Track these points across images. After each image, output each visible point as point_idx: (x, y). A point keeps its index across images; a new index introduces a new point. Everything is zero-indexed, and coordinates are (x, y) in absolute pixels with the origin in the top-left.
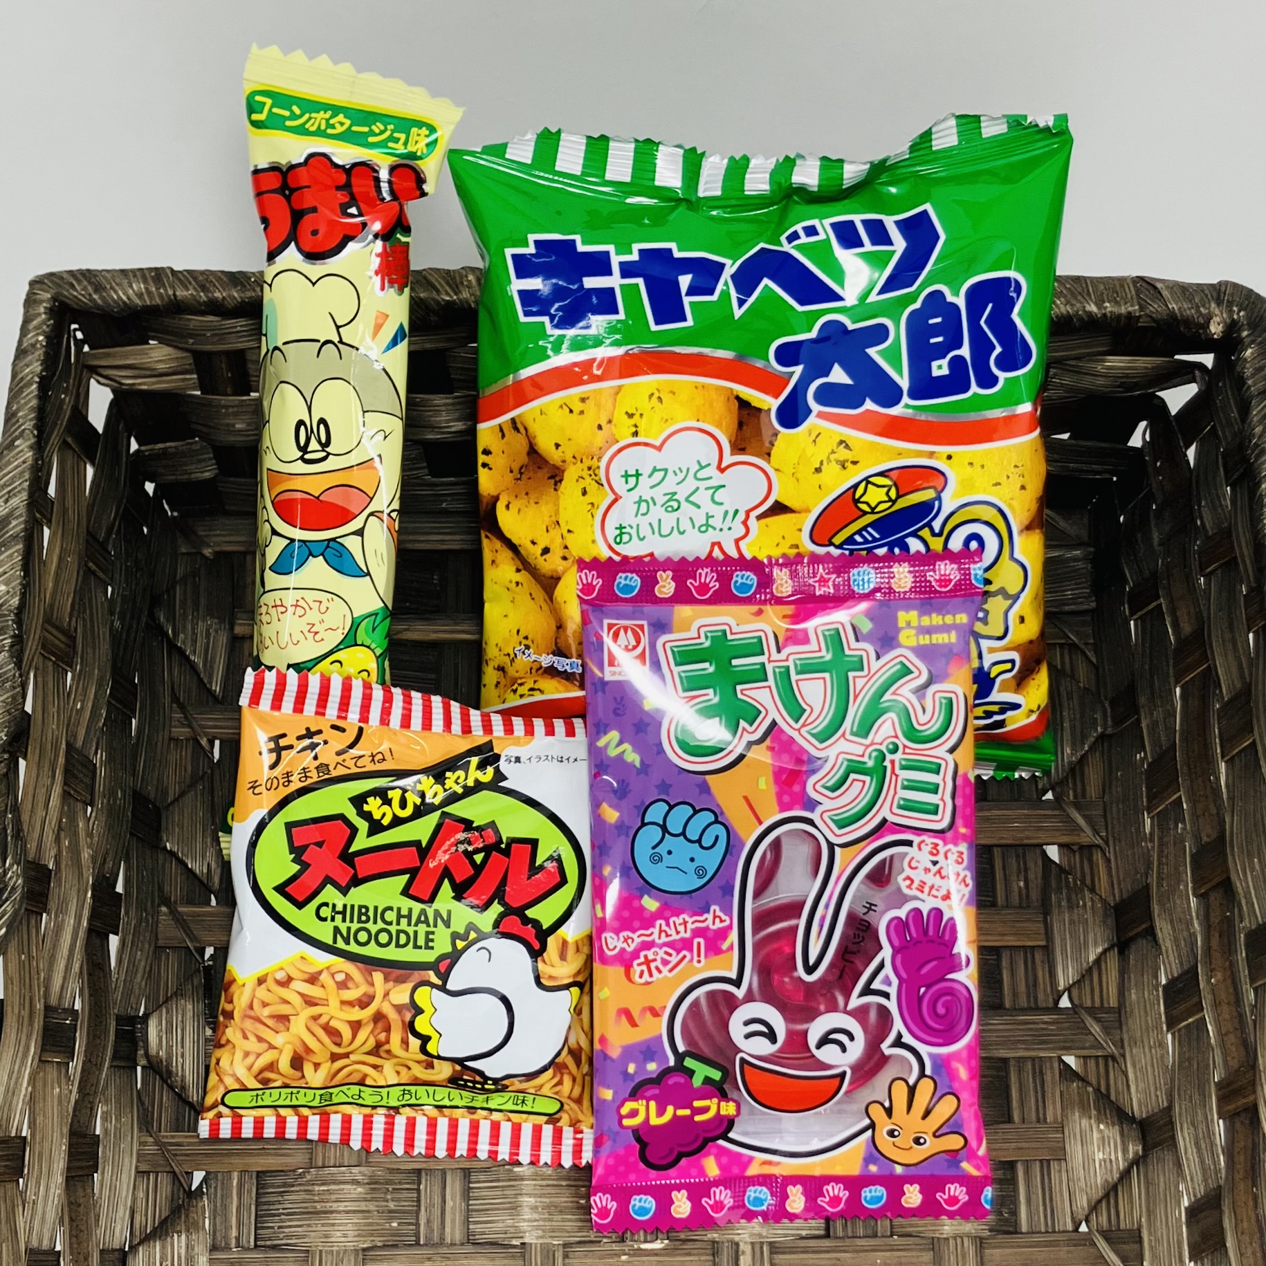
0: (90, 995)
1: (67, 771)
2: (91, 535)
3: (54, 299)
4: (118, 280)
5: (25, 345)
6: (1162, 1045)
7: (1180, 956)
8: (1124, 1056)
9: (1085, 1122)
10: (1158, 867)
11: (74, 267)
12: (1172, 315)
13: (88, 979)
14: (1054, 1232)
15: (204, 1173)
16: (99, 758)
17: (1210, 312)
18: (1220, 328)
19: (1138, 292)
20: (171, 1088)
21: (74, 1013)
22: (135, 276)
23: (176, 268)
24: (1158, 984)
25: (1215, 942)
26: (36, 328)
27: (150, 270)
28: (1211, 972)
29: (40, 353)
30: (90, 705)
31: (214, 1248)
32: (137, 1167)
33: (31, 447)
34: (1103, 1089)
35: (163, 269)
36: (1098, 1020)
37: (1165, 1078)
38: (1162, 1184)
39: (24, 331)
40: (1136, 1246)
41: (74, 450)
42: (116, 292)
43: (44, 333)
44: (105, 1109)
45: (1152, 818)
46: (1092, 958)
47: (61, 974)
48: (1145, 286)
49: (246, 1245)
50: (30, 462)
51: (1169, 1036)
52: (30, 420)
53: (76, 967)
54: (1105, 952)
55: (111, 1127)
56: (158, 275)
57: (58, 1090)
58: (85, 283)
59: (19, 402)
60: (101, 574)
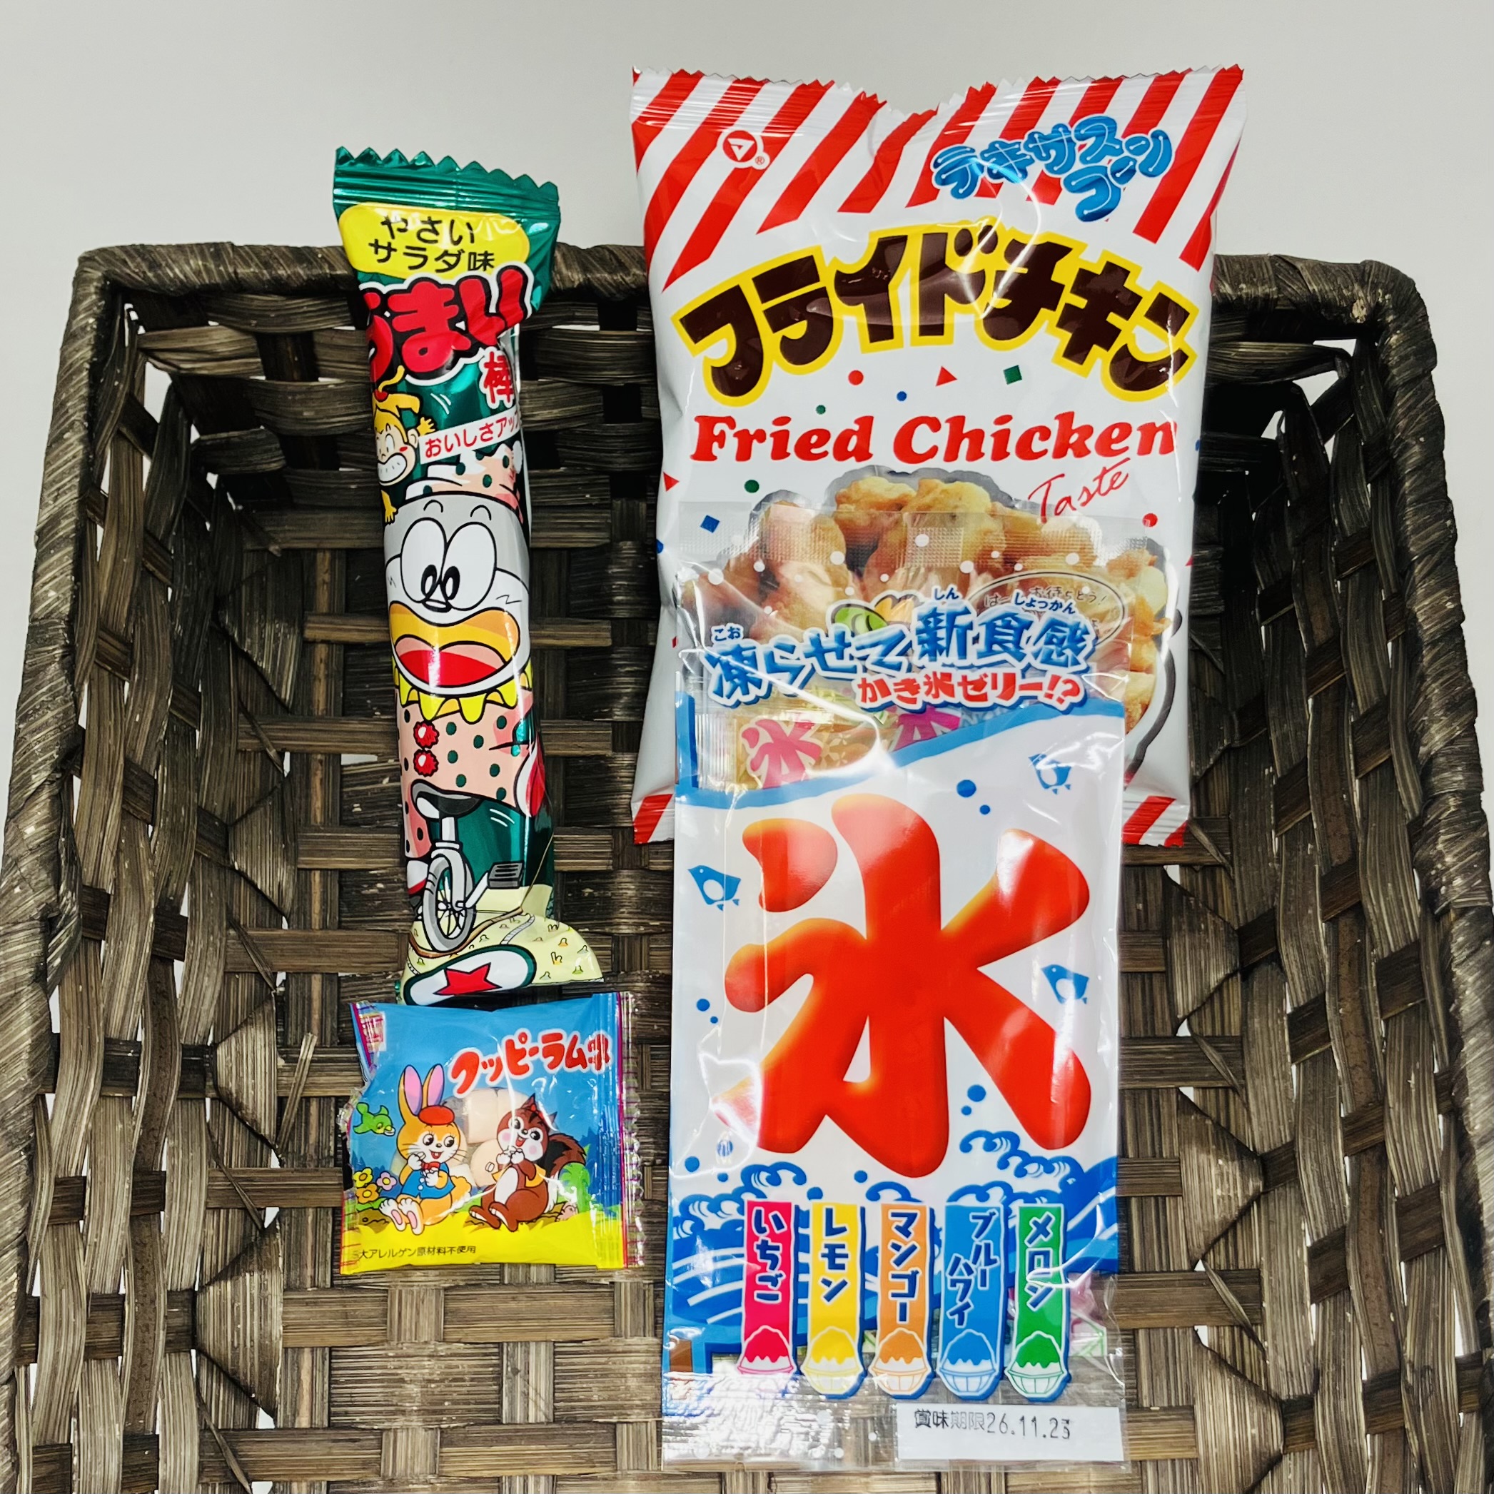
0: (155, 1025)
1: (126, 789)
2: (149, 533)
3: (105, 278)
4: (173, 256)
5: (74, 328)
6: (1286, 1077)
7: (1307, 984)
8: (1245, 1086)
9: (1203, 1157)
10: (1286, 889)
11: (127, 242)
12: (1312, 295)
13: (152, 1009)
14: (1169, 1271)
15: (277, 1209)
16: (160, 774)
17: (1353, 295)
18: (1364, 312)
19: (1276, 271)
20: (242, 1120)
21: (136, 1045)
22: (192, 252)
23: (237, 244)
24: (1283, 1012)
25: (1344, 970)
26: (87, 309)
27: (209, 245)
28: (1339, 1000)
29: (90, 336)
30: (150, 716)
31: (288, 1288)
32: (206, 1203)
33: (81, 440)
34: (1223, 1123)
35: (222, 244)
36: (1218, 1049)
37: (1289, 1112)
38: (1283, 1224)
39: (73, 313)
40: (1257, 1287)
41: (129, 441)
42: (172, 269)
43: (94, 315)
44: (171, 1143)
45: (1280, 838)
46: (1213, 984)
47: (122, 1004)
48: (1284, 266)
49: (322, 1285)
50: (80, 456)
51: (1294, 1068)
52: (81, 410)
53: (138, 996)
54: (1227, 977)
55: (178, 1163)
56: (217, 251)
57: (120, 1126)
58: (139, 260)
59: (67, 391)
60: (160, 575)
